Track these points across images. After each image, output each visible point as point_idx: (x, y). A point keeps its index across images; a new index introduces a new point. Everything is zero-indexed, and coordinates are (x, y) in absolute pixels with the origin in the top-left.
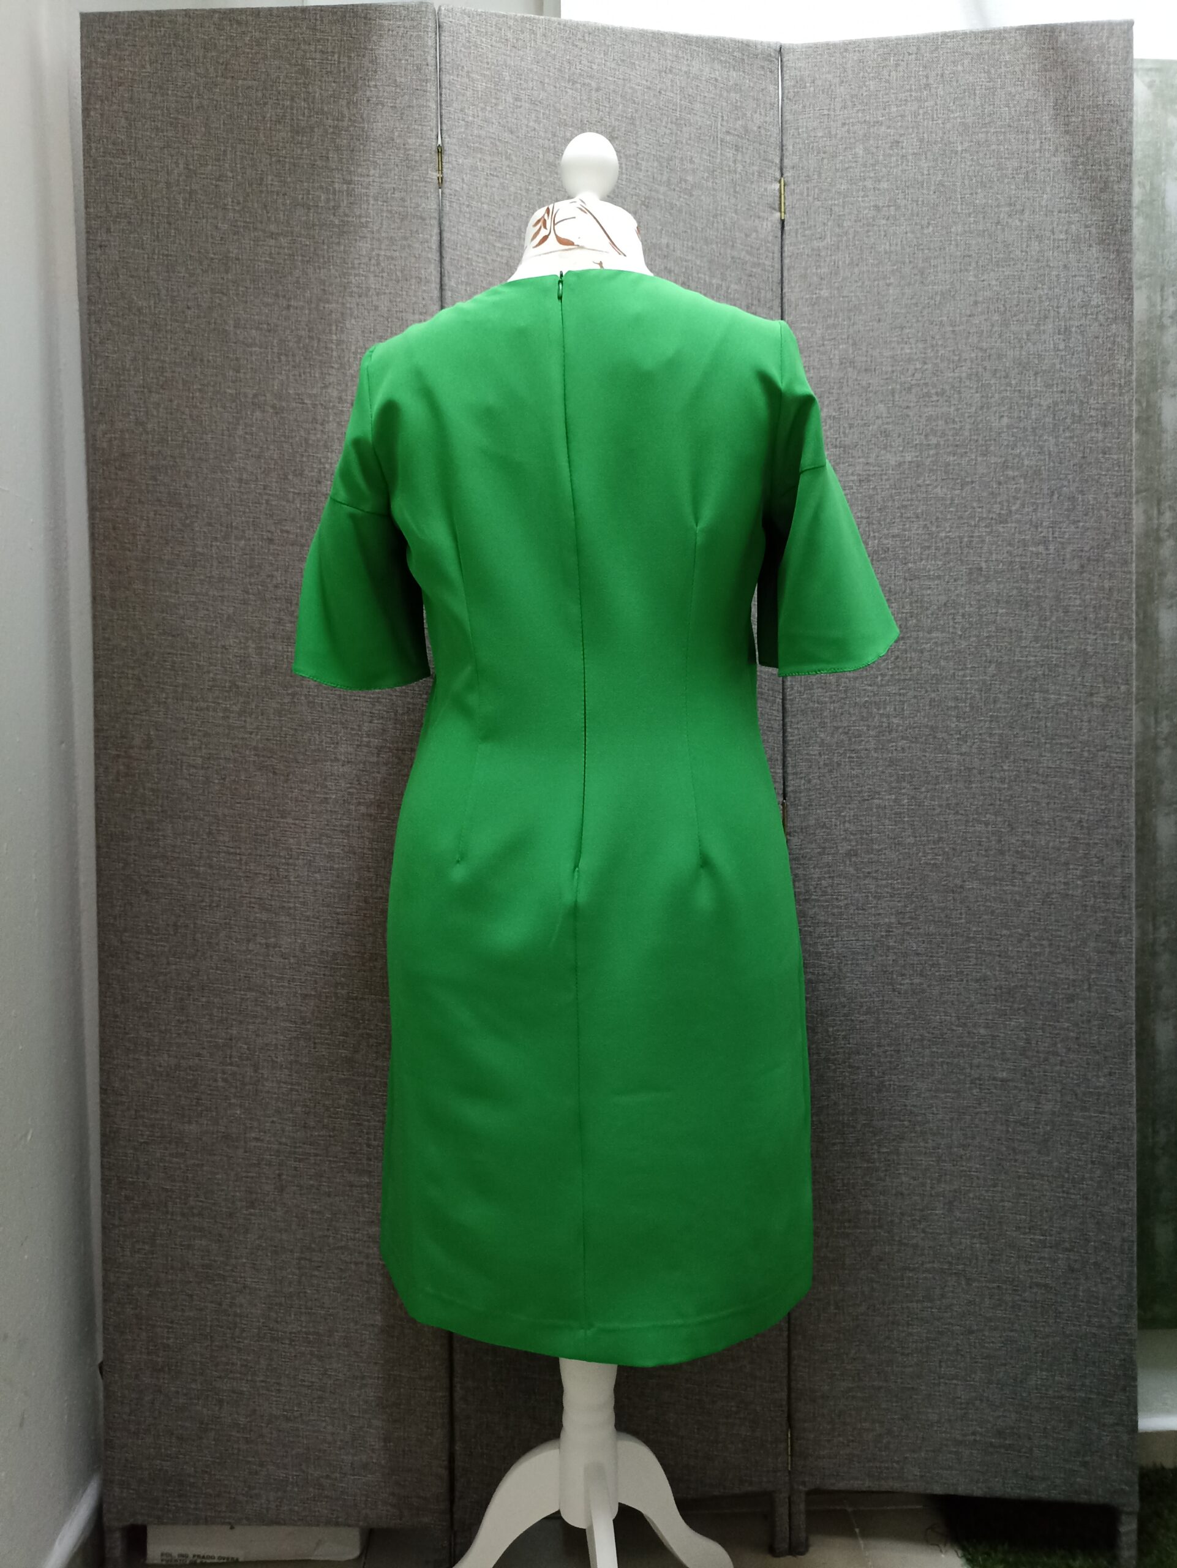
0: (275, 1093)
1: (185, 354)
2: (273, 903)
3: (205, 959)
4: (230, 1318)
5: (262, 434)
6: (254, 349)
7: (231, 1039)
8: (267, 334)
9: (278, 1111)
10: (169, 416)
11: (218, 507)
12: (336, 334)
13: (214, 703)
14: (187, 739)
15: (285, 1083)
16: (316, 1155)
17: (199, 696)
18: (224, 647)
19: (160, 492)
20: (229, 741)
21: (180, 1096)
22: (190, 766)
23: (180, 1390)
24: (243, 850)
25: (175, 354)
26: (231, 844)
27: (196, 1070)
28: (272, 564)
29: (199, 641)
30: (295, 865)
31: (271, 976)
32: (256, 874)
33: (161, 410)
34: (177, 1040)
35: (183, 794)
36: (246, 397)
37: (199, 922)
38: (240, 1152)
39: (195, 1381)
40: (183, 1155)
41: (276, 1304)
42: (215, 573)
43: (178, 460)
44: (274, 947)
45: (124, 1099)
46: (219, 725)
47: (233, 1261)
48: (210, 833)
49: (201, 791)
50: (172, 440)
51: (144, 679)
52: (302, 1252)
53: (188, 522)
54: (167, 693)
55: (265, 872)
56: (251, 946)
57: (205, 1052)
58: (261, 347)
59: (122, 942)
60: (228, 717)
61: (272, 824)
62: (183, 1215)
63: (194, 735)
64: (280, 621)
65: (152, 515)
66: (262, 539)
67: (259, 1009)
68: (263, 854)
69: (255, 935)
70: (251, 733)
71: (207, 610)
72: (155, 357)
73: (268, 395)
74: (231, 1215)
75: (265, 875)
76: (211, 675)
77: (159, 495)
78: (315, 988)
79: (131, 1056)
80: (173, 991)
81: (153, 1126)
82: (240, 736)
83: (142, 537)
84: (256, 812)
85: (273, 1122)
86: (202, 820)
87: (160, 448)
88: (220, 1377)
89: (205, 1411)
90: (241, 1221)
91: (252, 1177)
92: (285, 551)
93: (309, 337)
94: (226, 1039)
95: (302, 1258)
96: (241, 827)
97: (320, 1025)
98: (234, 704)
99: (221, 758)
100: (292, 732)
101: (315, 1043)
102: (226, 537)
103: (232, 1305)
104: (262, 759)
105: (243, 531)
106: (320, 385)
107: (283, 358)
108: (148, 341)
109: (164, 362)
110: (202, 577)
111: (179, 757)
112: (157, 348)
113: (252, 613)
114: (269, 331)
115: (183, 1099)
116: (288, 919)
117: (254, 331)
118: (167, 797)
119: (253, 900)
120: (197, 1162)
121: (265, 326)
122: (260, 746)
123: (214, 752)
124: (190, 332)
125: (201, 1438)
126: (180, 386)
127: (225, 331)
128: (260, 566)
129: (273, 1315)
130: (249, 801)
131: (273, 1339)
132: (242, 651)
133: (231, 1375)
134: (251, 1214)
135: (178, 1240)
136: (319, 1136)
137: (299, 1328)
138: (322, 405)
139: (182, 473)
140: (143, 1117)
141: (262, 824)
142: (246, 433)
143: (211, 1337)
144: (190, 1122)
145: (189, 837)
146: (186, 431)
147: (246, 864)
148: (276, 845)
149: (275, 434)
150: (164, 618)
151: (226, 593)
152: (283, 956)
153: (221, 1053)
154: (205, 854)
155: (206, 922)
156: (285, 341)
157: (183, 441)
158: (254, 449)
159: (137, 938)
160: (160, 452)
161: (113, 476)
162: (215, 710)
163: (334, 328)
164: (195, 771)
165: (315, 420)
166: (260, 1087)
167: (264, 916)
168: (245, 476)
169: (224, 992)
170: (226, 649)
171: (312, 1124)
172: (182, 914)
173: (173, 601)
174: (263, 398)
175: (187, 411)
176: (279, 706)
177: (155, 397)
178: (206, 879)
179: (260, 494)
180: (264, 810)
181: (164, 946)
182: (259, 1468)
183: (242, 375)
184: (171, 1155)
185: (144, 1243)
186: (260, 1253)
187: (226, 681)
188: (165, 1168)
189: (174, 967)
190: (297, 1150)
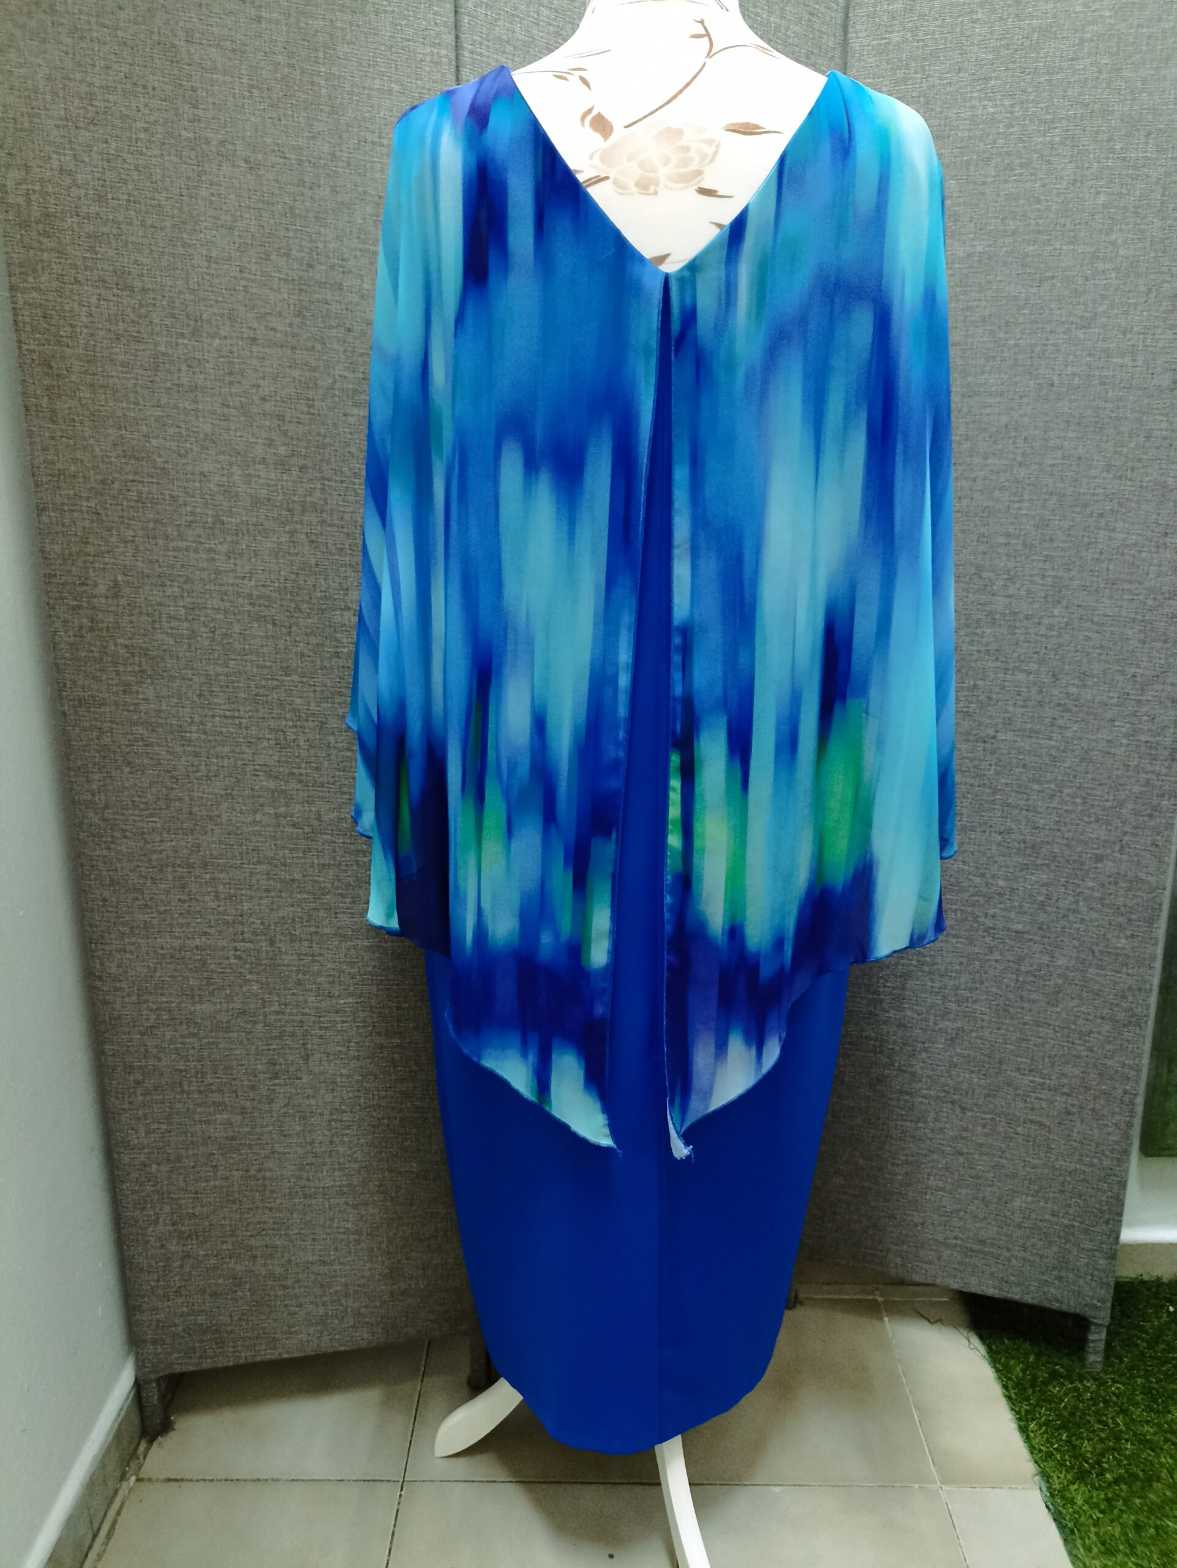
0: (295, 966)
1: (121, 75)
2: (281, 769)
3: (206, 833)
4: (260, 1182)
5: (233, 197)
6: (215, 76)
7: (241, 916)
8: (232, 55)
9: (299, 983)
10: (105, 164)
11: (180, 292)
12: (324, 64)
13: (195, 542)
14: (163, 585)
15: (306, 955)
16: (344, 1022)
17: (176, 534)
18: (202, 474)
19: (103, 269)
20: (217, 588)
21: (188, 977)
22: (171, 618)
23: (210, 1252)
24: (242, 713)
25: (107, 74)
26: (227, 707)
27: (205, 950)
28: (256, 370)
29: (169, 466)
30: (304, 727)
31: (283, 847)
32: (259, 739)
33: (94, 155)
34: (181, 921)
35: (165, 650)
36: (208, 143)
37: (195, 794)
38: (260, 1027)
39: (223, 1242)
40: (194, 1035)
41: (307, 1164)
42: (185, 380)
43: (123, 226)
44: (285, 817)
45: (123, 985)
46: (203, 569)
47: (258, 1130)
48: (200, 695)
49: (186, 647)
50: (113, 199)
51: (103, 512)
52: (331, 1114)
53: (143, 311)
54: (134, 530)
55: (267, 736)
56: (258, 817)
57: (213, 931)
58: (225, 74)
59: (105, 820)
60: (212, 559)
61: (275, 683)
62: (200, 1092)
63: (173, 581)
64: (270, 443)
65: (94, 300)
66: (242, 339)
67: (271, 882)
68: (266, 716)
69: (262, 805)
70: (243, 578)
71: (179, 427)
72: (78, 76)
73: (238, 142)
74: (253, 1088)
75: (269, 739)
76: (189, 509)
77: (101, 273)
78: (334, 858)
79: (127, 940)
80: (170, 869)
81: (159, 1009)
82: (230, 582)
83: (85, 330)
84: (255, 670)
85: (294, 994)
86: (190, 680)
87: (97, 208)
88: (252, 1236)
89: (238, 1267)
90: (265, 1093)
91: (274, 1050)
92: (272, 355)
93: (289, 65)
94: (236, 915)
95: (333, 1120)
96: (238, 687)
97: (342, 895)
98: (221, 544)
99: (207, 608)
100: (293, 577)
101: (336, 913)
102: (195, 333)
103: (260, 1170)
104: (258, 608)
105: (217, 326)
106: (306, 134)
107: (256, 92)
108: (67, 53)
109: (91, 84)
110: (168, 384)
111: (156, 607)
112: (80, 65)
113: (236, 430)
114: (234, 51)
115: (191, 979)
116: (299, 786)
117: (213, 50)
118: (146, 655)
119: (256, 767)
120: (211, 1040)
121: (228, 44)
122: (255, 593)
123: (199, 601)
124: (125, 44)
125: (236, 1291)
126: (118, 122)
127: (174, 46)
128: (242, 373)
129: (305, 1175)
130: (245, 658)
131: (305, 1196)
132: (225, 479)
133: (264, 1233)
134: (275, 1085)
135: (197, 1118)
136: (345, 1003)
137: (332, 1183)
138: (310, 162)
139: (130, 246)
140: (146, 1001)
141: (263, 683)
142: (212, 194)
143: (240, 1201)
144: (201, 1003)
145: (176, 700)
146: (130, 187)
147: (247, 728)
148: (281, 705)
149: (250, 198)
150: (121, 436)
151: (200, 406)
152: (294, 826)
153: (231, 929)
154: (197, 719)
155: (204, 793)
156: (256, 68)
157: (128, 201)
158: (223, 217)
159: (123, 815)
160: (98, 214)
161: (36, 245)
162: (196, 551)
163: (321, 55)
164: (177, 624)
165: (301, 182)
166: (278, 961)
167: (272, 785)
168: (213, 254)
169: (231, 867)
170: (205, 476)
171: (337, 993)
172: (174, 786)
173: (133, 414)
174: (230, 147)
175: (130, 159)
176: (275, 546)
177: (84, 135)
178: (200, 747)
179: (235, 278)
180: (265, 667)
181: (156, 822)
182: (297, 1309)
183: (200, 112)
184: (183, 1036)
185: (159, 1123)
186: (287, 1119)
187: (207, 515)
188: (177, 1049)
189: (169, 844)
190: (322, 1019)
